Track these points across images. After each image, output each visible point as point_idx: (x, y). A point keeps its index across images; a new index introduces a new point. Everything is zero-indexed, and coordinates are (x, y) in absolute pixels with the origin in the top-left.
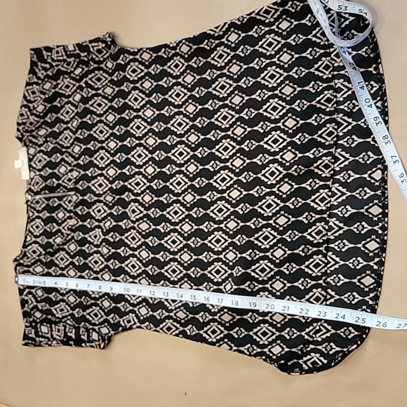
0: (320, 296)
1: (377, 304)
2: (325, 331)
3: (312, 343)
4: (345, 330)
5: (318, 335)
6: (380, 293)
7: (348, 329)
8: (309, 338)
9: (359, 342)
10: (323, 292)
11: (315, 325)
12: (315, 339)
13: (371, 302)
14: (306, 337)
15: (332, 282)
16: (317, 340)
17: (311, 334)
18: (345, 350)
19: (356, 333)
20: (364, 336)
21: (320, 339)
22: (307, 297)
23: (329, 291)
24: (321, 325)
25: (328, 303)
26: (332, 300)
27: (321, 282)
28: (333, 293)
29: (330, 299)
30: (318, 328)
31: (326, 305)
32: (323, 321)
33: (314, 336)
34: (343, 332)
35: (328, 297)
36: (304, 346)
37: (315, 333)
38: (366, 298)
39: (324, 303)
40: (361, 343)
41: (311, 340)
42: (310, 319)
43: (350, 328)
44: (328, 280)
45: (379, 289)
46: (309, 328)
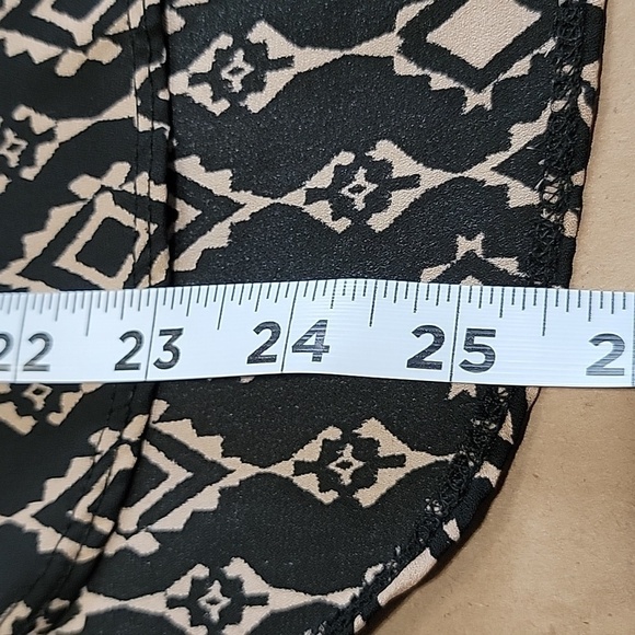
0: (125, 217)
1: (573, 199)
2: (177, 474)
3: (93, 576)
4: (330, 449)
5: (130, 517)
6: (594, 98)
7: (349, 437)
8: (68, 547)
9: (452, 529)
10: (143, 185)
11: (104, 439)
12: (115, 545)
13: (521, 195)
14: (49, 540)
15: (202, 94)
16: (125, 553)
17: (80, 513)
18: (342, 599)
19: (418, 460)
20: (490, 472)
21: (145, 544)
22: (34, 244)
23: (190, 167)
24: (149, 434)
25: (188, 260)
26: (218, 236)
27: (125, 108)
28: (219, 182)
29: (200, 227)
30: (125, 460)
31: (173, 279)
32: (160, 407)
33: (104, 525)
34: (317, 467)
35: (187, 213)
36: (38, 608)
37: (110, 506)
38: (484, 172)
39: (159, 270)
40: (467, 532)
41: (88, 554)
42: (69, 401)
43: (371, 429)
44: (179, 83)
45: (589, 72)
46: (61, 473)
